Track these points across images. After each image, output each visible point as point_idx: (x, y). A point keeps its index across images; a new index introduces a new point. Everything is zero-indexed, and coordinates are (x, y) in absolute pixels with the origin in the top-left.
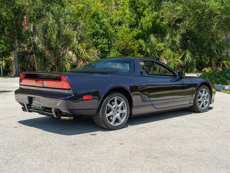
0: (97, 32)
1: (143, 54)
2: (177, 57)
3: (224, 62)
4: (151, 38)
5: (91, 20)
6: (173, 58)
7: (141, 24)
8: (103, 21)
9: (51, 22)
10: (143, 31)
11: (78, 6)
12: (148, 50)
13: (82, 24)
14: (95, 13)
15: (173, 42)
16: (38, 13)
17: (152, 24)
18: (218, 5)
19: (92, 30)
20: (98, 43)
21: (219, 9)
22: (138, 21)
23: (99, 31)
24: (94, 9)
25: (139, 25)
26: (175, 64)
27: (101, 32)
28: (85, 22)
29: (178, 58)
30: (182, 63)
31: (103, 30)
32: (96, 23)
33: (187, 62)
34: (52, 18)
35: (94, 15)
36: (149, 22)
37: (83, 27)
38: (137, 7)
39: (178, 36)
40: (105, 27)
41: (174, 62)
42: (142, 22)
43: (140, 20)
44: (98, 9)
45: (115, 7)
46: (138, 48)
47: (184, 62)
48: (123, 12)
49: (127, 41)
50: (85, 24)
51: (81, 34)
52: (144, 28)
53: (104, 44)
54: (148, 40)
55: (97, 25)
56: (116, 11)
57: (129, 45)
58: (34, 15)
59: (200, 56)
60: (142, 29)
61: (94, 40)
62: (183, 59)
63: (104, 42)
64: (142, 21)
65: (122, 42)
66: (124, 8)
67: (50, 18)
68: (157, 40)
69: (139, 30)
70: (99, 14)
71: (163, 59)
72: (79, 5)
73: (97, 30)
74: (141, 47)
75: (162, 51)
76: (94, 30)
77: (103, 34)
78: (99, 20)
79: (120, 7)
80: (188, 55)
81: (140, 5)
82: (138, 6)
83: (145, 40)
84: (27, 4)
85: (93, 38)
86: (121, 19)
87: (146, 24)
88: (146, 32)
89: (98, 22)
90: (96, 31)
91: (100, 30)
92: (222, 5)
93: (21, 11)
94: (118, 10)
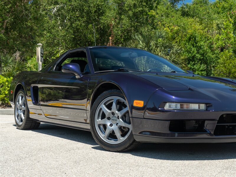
0: (194, 57)
5: (187, 43)
8: (201, 44)
9: (141, 46)
11: (172, 29)
13: (176, 47)
14: (191, 36)
16: (126, 34)
19: (187, 54)
20: (194, 70)
23: (195, 55)
24: (190, 31)
27: (197, 57)
28: (179, 46)
31: (200, 54)
32: (192, 47)
34: (142, 42)
35: (191, 38)
37: (177, 51)
40: (203, 51)
44: (195, 31)
45: (216, 32)
48: (226, 36)
49: (230, 68)
50: (180, 48)
51: (175, 58)
53: (202, 71)
55: (193, 49)
56: (218, 35)
57: (232, 72)
58: (121, 36)
61: (189, 66)
63: (201, 68)
65: (223, 69)
66: (227, 31)
67: (139, 42)
70: (196, 36)
72: (172, 27)
73: (194, 54)
76: (190, 54)
77: (200, 60)
78: (196, 43)
79: (223, 31)
84: (113, 22)
85: (189, 63)
86: (224, 44)
89: (195, 45)
90: (192, 55)
91: (197, 55)
93: (107, 31)
94: (220, 35)
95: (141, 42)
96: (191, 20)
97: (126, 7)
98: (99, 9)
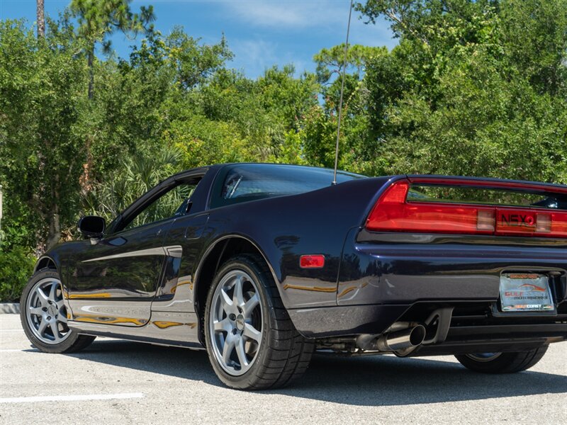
9: (131, 179)
11: (190, 145)
14: (230, 160)
16: (109, 157)
18: (498, 147)
21: (501, 155)
24: (227, 152)
34: (132, 169)
38: (325, 150)
44: (237, 153)
45: (269, 149)
48: (290, 159)
56: (273, 157)
66: (292, 150)
67: (126, 169)
72: (192, 142)
79: (282, 148)
92: (505, 147)
93: (77, 152)
94: (277, 157)
95: (129, 168)
96: (223, 126)
97: (125, 109)
98: (67, 111)
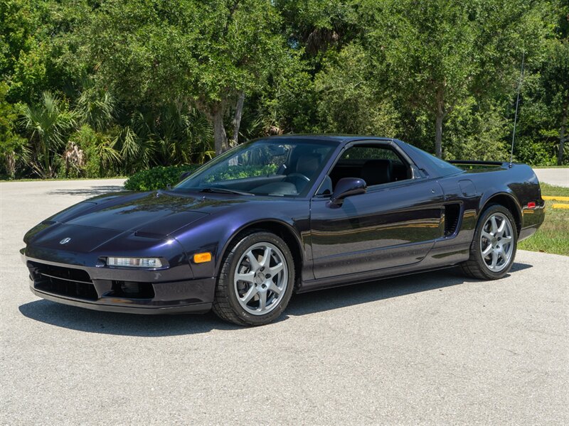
1: (28, 137)
2: (105, 143)
3: (208, 153)
4: (46, 100)
6: (97, 144)
7: (21, 69)
10: (25, 84)
12: (39, 127)
15: (97, 111)
17: (45, 69)
22: (14, 62)
25: (16, 70)
26: (101, 159)
29: (107, 145)
30: (117, 156)
33: (128, 155)
36: (40, 62)
39: (106, 97)
41: (99, 153)
42: (22, 64)
43: (17, 59)
46: (14, 122)
47: (122, 155)
52: (27, 77)
54: (39, 104)
59: (157, 139)
60: (22, 78)
62: (118, 147)
64: (22, 61)
68: (58, 106)
69: (16, 82)
71: (74, 145)
74: (21, 120)
75: (72, 130)
80: (130, 139)
81: (15, 25)
82: (11, 26)
83: (30, 104)
87: (31, 69)
88: (34, 86)
